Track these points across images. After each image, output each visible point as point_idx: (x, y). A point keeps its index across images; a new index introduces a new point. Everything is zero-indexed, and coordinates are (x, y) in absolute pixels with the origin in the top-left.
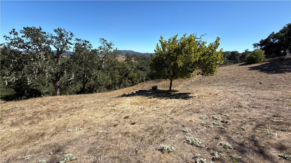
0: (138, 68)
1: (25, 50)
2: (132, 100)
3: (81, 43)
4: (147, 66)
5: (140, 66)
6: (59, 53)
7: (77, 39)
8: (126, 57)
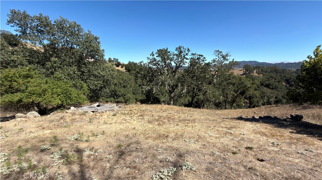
0: (262, 85)
1: (156, 66)
2: (255, 127)
3: (196, 57)
4: (279, 82)
5: (267, 82)
6: (177, 67)
7: (193, 54)
8: (244, 70)
